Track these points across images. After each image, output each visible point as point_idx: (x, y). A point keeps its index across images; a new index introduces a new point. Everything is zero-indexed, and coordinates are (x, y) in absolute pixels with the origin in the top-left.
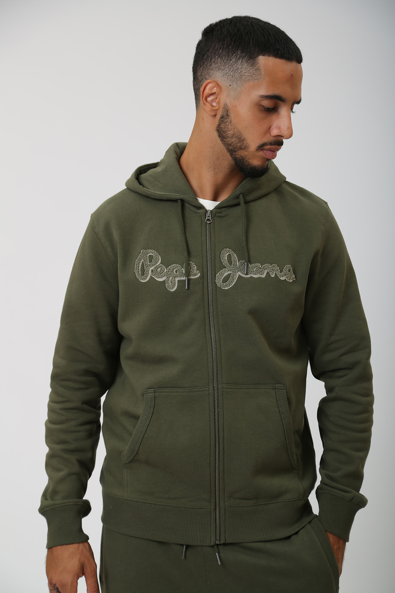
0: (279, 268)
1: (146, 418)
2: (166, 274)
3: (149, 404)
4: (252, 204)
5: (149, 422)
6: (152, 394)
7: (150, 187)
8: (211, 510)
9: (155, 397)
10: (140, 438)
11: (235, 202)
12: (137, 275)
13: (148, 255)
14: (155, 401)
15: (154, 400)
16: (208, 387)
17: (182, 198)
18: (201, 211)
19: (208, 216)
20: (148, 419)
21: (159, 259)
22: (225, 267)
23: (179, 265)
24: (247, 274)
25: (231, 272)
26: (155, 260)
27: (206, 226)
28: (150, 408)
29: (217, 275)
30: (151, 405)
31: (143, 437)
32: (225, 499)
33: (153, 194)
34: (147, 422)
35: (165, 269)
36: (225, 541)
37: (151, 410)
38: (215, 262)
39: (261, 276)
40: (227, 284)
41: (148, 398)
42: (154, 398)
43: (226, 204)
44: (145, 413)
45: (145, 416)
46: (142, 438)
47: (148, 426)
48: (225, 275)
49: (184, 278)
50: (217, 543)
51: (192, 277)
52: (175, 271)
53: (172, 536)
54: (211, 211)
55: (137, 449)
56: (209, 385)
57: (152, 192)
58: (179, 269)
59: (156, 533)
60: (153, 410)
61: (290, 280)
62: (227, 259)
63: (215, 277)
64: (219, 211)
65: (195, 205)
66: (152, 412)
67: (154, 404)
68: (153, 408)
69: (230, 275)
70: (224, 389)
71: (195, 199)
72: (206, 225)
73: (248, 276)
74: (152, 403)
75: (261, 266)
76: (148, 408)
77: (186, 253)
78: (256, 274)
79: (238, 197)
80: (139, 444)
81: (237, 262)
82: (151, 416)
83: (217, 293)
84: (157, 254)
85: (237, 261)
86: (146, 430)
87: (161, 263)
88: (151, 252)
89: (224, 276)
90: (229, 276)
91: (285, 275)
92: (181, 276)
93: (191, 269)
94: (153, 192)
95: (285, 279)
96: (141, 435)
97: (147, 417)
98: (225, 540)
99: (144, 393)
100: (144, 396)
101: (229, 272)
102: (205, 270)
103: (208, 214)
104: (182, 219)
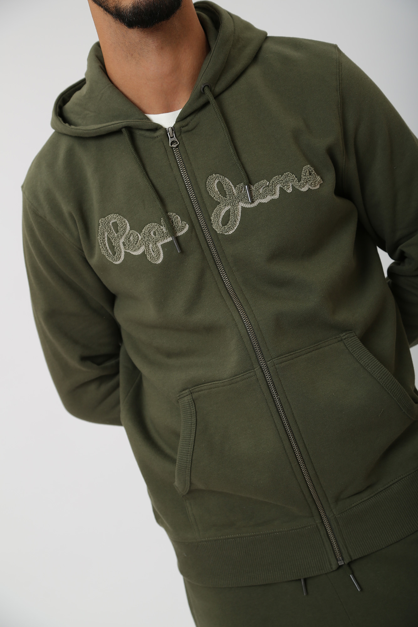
0: (295, 176)
1: (189, 432)
2: (142, 242)
3: (188, 412)
4: (226, 95)
5: (195, 437)
6: (189, 397)
7: (80, 121)
8: (317, 526)
9: (193, 400)
10: (188, 461)
11: (202, 101)
12: (107, 257)
13: (111, 223)
14: (195, 406)
15: (193, 404)
16: (253, 371)
17: (126, 125)
18: (158, 133)
19: (171, 138)
20: (192, 432)
21: (126, 224)
22: (219, 203)
23: (156, 224)
24: (253, 202)
25: (229, 207)
26: (122, 227)
27: (174, 152)
28: (191, 417)
29: (212, 218)
30: (191, 412)
31: (192, 459)
32: (330, 506)
33: (85, 131)
34: (192, 437)
35: (139, 235)
36: (351, 558)
37: (194, 419)
38: (203, 200)
39: (273, 197)
40: (230, 227)
41: (185, 404)
42: (193, 402)
43: (190, 110)
44: (185, 426)
45: (188, 430)
46: (190, 462)
47: (194, 443)
48: (223, 213)
49: (170, 239)
50: (341, 564)
51: (179, 234)
52: (152, 233)
53: (276, 573)
54: (173, 129)
55: (189, 479)
56: (253, 367)
57: (82, 129)
58: (157, 230)
59: (253, 574)
60: (196, 419)
61: (315, 186)
62: (217, 190)
63: (211, 220)
64: (183, 123)
65: (148, 128)
66: (195, 421)
67: (194, 410)
68: (195, 416)
69: (228, 211)
70: (277, 366)
71: (145, 119)
72: (173, 150)
73: (256, 204)
74: (192, 409)
75: (268, 183)
76: (188, 418)
77: (158, 203)
78: (266, 196)
79: (202, 93)
80: (189, 471)
81: (234, 189)
82: (195, 427)
83: (222, 243)
84: (121, 218)
85: (233, 187)
86: (194, 448)
87: (131, 229)
88: (113, 218)
89: (221, 217)
90: (228, 213)
91: (307, 182)
92: (164, 237)
93: (174, 223)
94: (84, 129)
95: (309, 188)
96: (189, 457)
97: (190, 430)
98: (350, 556)
99: (178, 398)
100: (179, 402)
101: (227, 208)
102: (193, 217)
103: (169, 134)
104: (136, 156)
